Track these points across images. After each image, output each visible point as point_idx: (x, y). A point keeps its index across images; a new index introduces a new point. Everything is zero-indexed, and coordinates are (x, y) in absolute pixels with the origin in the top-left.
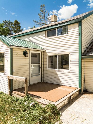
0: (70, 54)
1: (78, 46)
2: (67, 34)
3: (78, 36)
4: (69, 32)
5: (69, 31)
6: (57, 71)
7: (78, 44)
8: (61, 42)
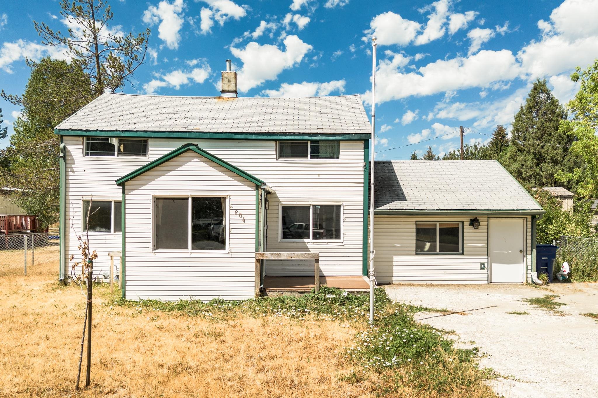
0: (344, 204)
1: (362, 188)
2: (335, 160)
3: (363, 169)
4: (341, 157)
5: (341, 153)
6: (309, 244)
7: (363, 185)
8: (321, 177)
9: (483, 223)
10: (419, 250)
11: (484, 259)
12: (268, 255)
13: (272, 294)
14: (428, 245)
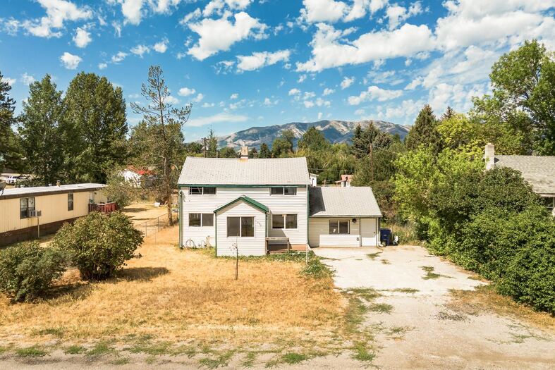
0: (299, 214)
2: (295, 195)
4: (297, 194)
5: (297, 192)
6: (285, 231)
8: (289, 202)
9: (358, 221)
10: (331, 232)
11: (358, 236)
12: (270, 239)
13: (272, 253)
14: (335, 230)
